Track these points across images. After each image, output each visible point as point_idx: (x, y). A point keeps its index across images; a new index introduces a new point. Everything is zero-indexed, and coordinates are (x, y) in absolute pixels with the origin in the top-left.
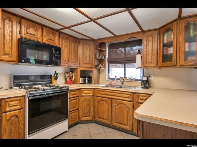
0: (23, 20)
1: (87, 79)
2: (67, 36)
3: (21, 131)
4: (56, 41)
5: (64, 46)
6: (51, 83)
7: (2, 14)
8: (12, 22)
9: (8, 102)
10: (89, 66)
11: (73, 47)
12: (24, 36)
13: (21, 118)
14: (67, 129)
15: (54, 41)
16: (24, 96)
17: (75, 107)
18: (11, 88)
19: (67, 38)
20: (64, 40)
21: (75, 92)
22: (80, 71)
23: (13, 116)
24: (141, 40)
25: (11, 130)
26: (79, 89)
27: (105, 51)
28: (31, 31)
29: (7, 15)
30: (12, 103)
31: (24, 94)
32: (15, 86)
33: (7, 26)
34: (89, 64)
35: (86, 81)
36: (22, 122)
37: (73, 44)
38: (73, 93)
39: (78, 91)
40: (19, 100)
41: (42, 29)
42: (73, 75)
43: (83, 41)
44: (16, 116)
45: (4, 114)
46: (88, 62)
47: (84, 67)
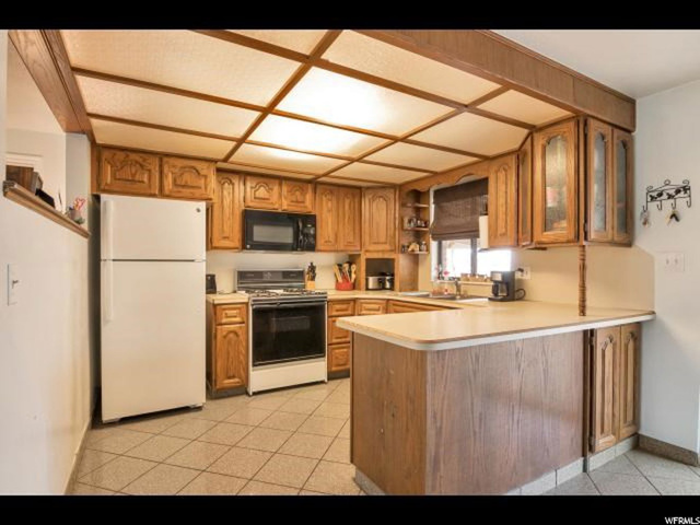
0: (249, 178)
1: (388, 278)
2: (332, 188)
3: (242, 357)
4: (308, 203)
5: (325, 209)
6: (304, 287)
7: (218, 177)
8: (233, 184)
9: (225, 309)
10: (387, 247)
11: (347, 207)
12: (250, 204)
13: (242, 337)
14: (324, 377)
15: (303, 202)
16: (247, 304)
17: (345, 337)
18: (235, 292)
19: (331, 192)
20: (324, 198)
21: (344, 306)
22: (368, 260)
23: (231, 332)
24: (486, 180)
25: (228, 353)
26: (355, 300)
27: (427, 209)
28: (262, 192)
29: (226, 175)
30: (230, 312)
31: (246, 300)
32: (240, 289)
33: (225, 193)
34: (385, 243)
35: (384, 284)
36: (244, 344)
37: (347, 201)
38: (338, 307)
39: (352, 303)
40: (239, 308)
41: (280, 185)
42: (353, 271)
43: (370, 191)
44: (236, 333)
45: (219, 327)
46: (383, 239)
47: (377, 251)
